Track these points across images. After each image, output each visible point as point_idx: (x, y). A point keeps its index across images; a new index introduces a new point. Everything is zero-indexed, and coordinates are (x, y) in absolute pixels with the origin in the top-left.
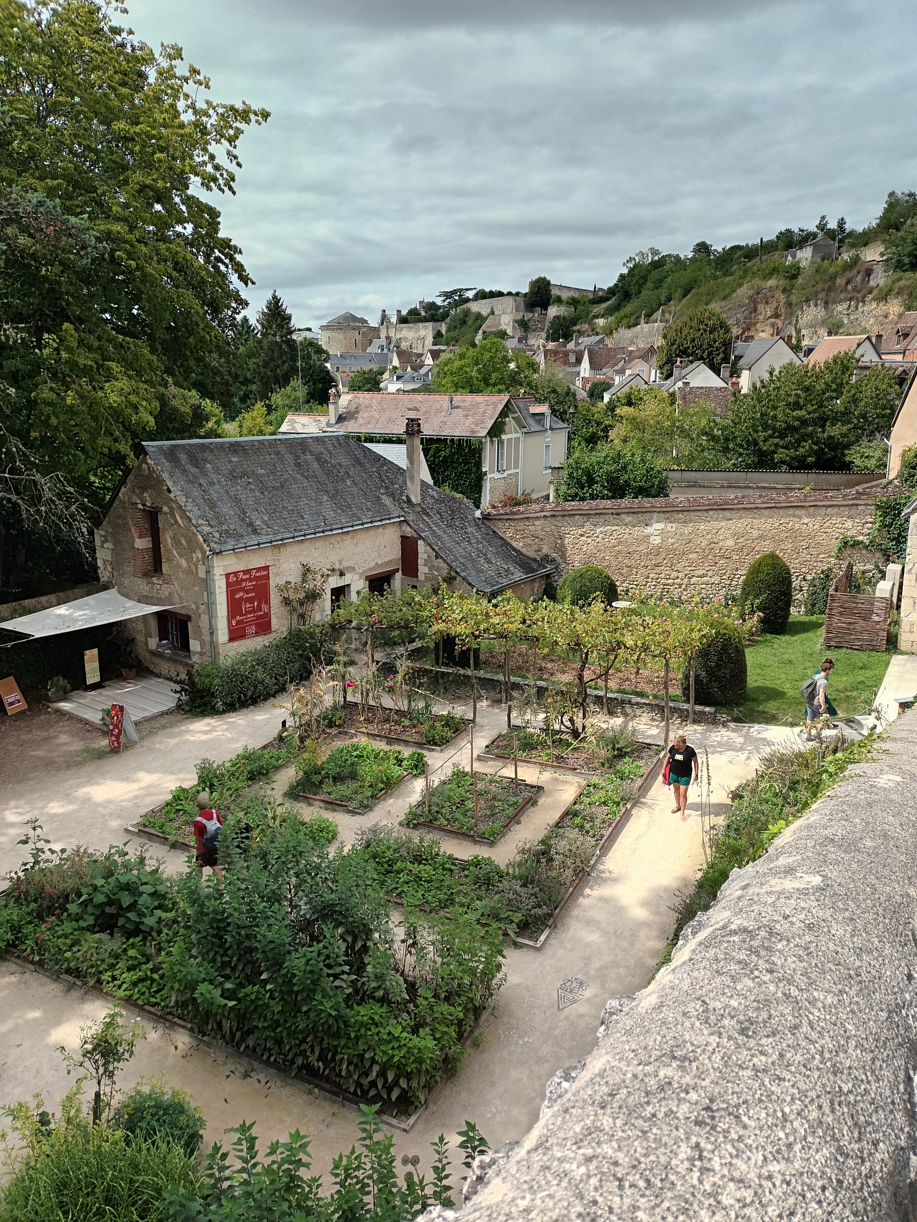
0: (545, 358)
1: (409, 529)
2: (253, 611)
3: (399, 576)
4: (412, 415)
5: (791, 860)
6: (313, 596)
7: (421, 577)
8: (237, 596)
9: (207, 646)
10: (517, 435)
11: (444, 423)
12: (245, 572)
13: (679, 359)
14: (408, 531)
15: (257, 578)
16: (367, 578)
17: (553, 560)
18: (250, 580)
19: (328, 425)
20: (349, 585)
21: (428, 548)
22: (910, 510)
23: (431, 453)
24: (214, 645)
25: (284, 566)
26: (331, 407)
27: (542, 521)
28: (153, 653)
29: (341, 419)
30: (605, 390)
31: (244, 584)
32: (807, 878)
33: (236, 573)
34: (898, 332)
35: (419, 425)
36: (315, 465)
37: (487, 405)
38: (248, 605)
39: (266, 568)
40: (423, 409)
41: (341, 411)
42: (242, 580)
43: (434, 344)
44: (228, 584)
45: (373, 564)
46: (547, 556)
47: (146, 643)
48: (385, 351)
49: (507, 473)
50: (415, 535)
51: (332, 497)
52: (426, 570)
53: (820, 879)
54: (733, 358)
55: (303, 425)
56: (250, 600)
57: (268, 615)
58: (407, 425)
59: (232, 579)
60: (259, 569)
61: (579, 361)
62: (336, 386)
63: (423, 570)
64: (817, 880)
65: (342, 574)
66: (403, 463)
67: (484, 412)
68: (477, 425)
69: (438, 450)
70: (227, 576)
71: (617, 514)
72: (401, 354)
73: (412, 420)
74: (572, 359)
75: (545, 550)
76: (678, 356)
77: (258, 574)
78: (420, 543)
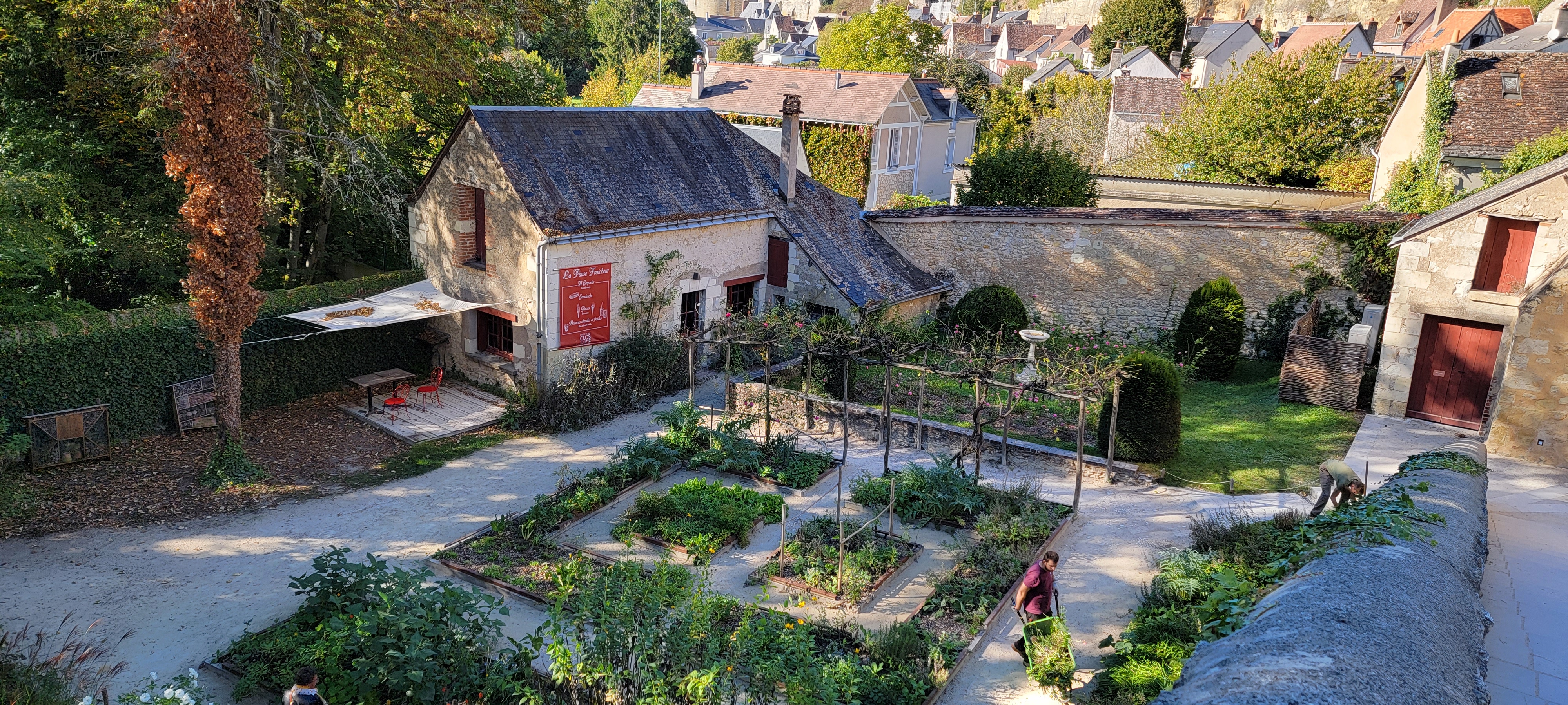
0: (955, 33)
1: (779, 229)
2: (590, 316)
3: (763, 283)
4: (791, 92)
5: (1284, 634)
6: (660, 301)
7: (790, 286)
8: (572, 297)
9: (534, 352)
10: (915, 124)
11: (829, 104)
12: (582, 269)
13: (1118, 42)
14: (778, 231)
15: (595, 277)
16: (725, 283)
17: (950, 276)
18: (587, 278)
19: (689, 100)
20: (703, 291)
21: (801, 252)
22: (1401, 238)
23: (811, 141)
24: (541, 350)
25: (629, 264)
26: (695, 77)
27: (940, 228)
28: (469, 357)
29: (706, 93)
30: (1026, 75)
31: (580, 283)
32: (1311, 658)
33: (571, 270)
34: (1398, 19)
35: (799, 104)
36: (672, 145)
37: (882, 86)
38: (584, 309)
39: (608, 266)
40: (804, 87)
41: (707, 84)
42: (579, 279)
43: (821, 11)
44: (562, 282)
45: (734, 267)
46: (943, 270)
47: (463, 346)
48: (763, 17)
49: (900, 169)
50: (786, 236)
51: (690, 186)
52: (797, 278)
53: (1330, 660)
54: (1185, 43)
55: (660, 99)
56: (587, 303)
57: (606, 322)
58: (785, 102)
59: (567, 276)
60: (599, 267)
61: (995, 38)
62: (702, 55)
63: (792, 278)
64: (1326, 662)
65: (696, 276)
66: (776, 149)
67: (877, 94)
68: (868, 109)
69: (821, 138)
70: (561, 272)
71: (1032, 225)
72: (781, 21)
73: (791, 97)
74: (987, 36)
75: (942, 263)
76: (1117, 38)
77: (597, 273)
78: (792, 245)
